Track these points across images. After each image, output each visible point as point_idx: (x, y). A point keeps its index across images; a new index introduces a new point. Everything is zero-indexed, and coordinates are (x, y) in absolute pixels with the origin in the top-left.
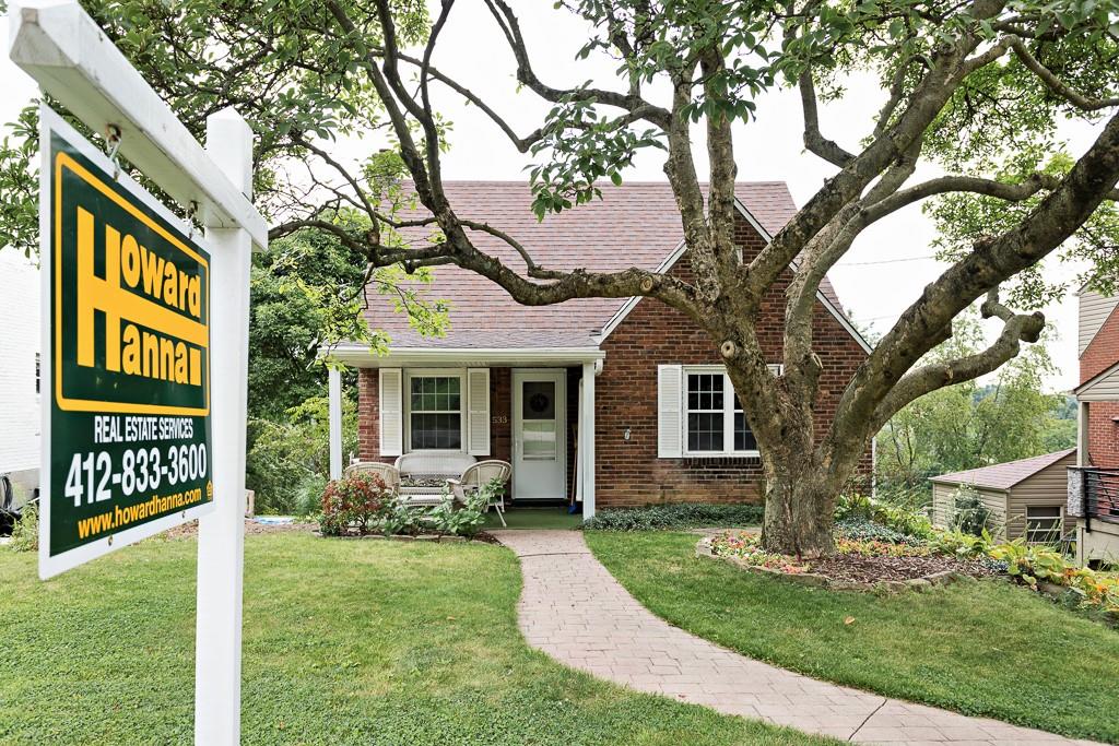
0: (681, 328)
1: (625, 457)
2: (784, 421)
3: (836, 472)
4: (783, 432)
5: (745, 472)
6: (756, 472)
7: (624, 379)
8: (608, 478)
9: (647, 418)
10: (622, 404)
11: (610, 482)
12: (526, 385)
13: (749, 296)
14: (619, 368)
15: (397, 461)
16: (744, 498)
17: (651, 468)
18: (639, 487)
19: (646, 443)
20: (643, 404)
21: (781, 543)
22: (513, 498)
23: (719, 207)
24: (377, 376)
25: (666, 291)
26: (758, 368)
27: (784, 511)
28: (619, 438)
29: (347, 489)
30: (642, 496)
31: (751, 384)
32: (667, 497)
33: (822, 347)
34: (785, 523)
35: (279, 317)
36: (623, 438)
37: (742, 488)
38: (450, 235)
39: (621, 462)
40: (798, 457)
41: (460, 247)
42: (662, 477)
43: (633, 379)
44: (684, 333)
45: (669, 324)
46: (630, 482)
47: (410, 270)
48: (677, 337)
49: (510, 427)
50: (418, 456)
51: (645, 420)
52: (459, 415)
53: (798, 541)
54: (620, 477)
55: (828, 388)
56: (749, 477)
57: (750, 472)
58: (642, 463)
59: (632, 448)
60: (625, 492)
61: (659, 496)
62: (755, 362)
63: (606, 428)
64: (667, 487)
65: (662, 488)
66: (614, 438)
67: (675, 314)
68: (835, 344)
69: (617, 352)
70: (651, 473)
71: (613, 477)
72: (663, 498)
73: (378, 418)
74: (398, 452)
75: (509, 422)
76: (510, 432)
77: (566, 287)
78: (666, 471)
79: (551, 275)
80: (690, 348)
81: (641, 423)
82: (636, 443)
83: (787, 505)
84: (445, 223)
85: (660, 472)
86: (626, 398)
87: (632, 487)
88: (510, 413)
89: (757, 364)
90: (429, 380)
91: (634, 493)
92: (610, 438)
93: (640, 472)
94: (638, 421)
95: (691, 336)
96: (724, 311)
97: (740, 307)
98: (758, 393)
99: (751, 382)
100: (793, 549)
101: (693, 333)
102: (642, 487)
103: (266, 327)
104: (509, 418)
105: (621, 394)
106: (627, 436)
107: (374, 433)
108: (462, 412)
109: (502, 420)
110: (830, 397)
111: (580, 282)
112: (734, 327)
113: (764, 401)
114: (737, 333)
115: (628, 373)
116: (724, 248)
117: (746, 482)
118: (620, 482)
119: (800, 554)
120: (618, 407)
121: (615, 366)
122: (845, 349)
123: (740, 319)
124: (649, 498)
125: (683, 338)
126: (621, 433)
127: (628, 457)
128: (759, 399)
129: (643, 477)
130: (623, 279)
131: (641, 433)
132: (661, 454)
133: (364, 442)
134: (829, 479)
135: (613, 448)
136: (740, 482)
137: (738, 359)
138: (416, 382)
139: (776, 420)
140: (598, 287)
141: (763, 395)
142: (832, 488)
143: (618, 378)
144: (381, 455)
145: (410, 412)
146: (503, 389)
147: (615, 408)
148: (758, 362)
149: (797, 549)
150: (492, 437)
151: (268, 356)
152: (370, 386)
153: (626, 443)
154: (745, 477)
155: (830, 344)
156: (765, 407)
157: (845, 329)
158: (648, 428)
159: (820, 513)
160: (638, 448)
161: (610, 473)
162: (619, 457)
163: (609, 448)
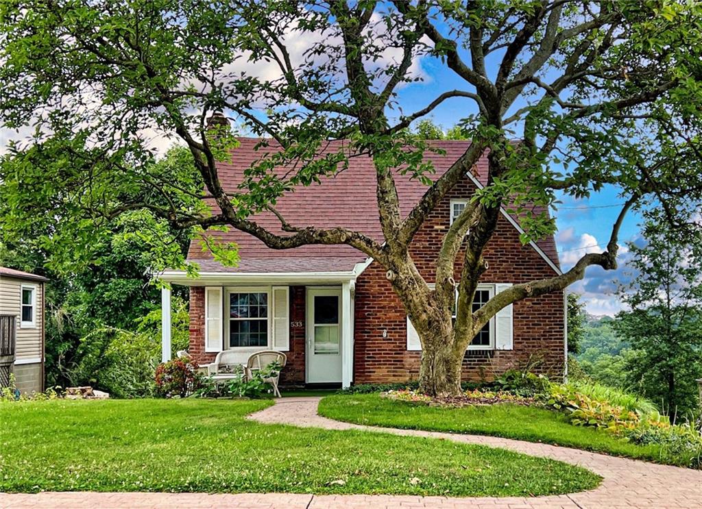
0: (423, 257)
1: (383, 350)
2: (429, 317)
3: (456, 346)
4: (430, 323)
5: (471, 361)
6: (478, 361)
7: (382, 293)
8: (371, 365)
9: (399, 322)
10: (381, 311)
11: (372, 368)
12: (317, 299)
13: (400, 245)
14: (379, 286)
15: (218, 355)
16: (470, 379)
17: (402, 357)
18: (394, 372)
19: (399, 340)
20: (396, 312)
21: (425, 389)
22: (307, 382)
23: (381, 195)
24: (203, 292)
25: (354, 241)
26: (410, 286)
27: (429, 371)
28: (379, 336)
29: (171, 368)
30: (396, 378)
31: (406, 296)
32: (414, 378)
33: (526, 271)
34: (429, 377)
35: (132, 244)
36: (382, 336)
37: (469, 372)
38: (223, 210)
39: (381, 354)
40: (437, 338)
41: (230, 217)
42: (410, 365)
43: (388, 293)
44: (425, 260)
45: (415, 254)
46: (387, 368)
47: (205, 228)
48: (421, 264)
49: (304, 330)
50: (234, 352)
51: (398, 323)
52: (266, 321)
53: (435, 388)
54: (380, 364)
55: (531, 300)
56: (474, 364)
57: (475, 361)
58: (395, 354)
59: (388, 343)
60: (383, 376)
61: (408, 378)
62: (407, 283)
63: (370, 329)
64: (413, 372)
65: (410, 372)
66: (375, 336)
67: (419, 248)
68: (536, 269)
69: (377, 275)
70: (402, 361)
71: (375, 364)
72: (411, 379)
73: (204, 324)
74: (220, 350)
75: (304, 326)
76: (304, 333)
77: (299, 238)
78: (413, 360)
79: (294, 230)
80: (430, 271)
81: (394, 325)
82: (391, 340)
83: (431, 367)
84: (221, 203)
85: (408, 361)
86: (384, 307)
87: (388, 372)
88: (304, 319)
89: (409, 284)
90: (243, 295)
91: (389, 376)
92: (372, 336)
93: (394, 361)
94: (393, 324)
95: (431, 263)
96: (388, 253)
97: (395, 251)
98: (411, 301)
99: (406, 294)
100: (432, 393)
101: (432, 261)
102: (396, 372)
103: (120, 253)
104: (304, 323)
105: (380, 304)
106: (385, 335)
107: (201, 335)
108: (268, 319)
109: (299, 324)
110: (532, 307)
111: (308, 235)
112: (393, 262)
113: (415, 305)
114: (394, 266)
115: (385, 290)
116: (384, 218)
117: (471, 368)
118: (380, 368)
119: (435, 395)
120: (378, 314)
121: (377, 285)
122: (543, 272)
123: (396, 258)
124: (402, 380)
125: (425, 264)
126: (380, 332)
127: (386, 350)
128: (412, 304)
129: (397, 364)
130: (332, 234)
131: (395, 333)
132: (409, 348)
133: (193, 341)
134: (452, 351)
135: (374, 343)
136: (467, 368)
137: (395, 280)
138: (234, 298)
139: (424, 316)
140: (319, 238)
141: (414, 301)
142: (455, 356)
143: (379, 293)
144: (206, 351)
145: (229, 319)
146: (299, 301)
147: (376, 315)
148: (409, 282)
149: (434, 393)
150: (291, 337)
151: (122, 277)
152: (198, 300)
153: (384, 340)
154: (470, 364)
155: (532, 269)
156: (416, 309)
157: (542, 258)
158: (400, 329)
159: (449, 372)
160: (393, 343)
161: (373, 361)
162: (379, 350)
163: (371, 343)
